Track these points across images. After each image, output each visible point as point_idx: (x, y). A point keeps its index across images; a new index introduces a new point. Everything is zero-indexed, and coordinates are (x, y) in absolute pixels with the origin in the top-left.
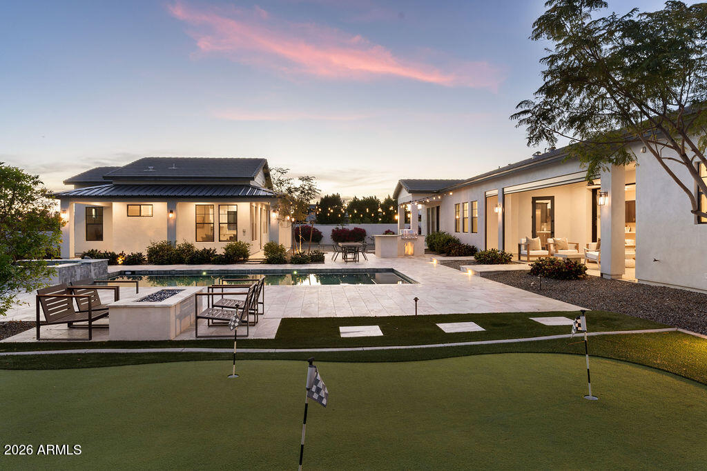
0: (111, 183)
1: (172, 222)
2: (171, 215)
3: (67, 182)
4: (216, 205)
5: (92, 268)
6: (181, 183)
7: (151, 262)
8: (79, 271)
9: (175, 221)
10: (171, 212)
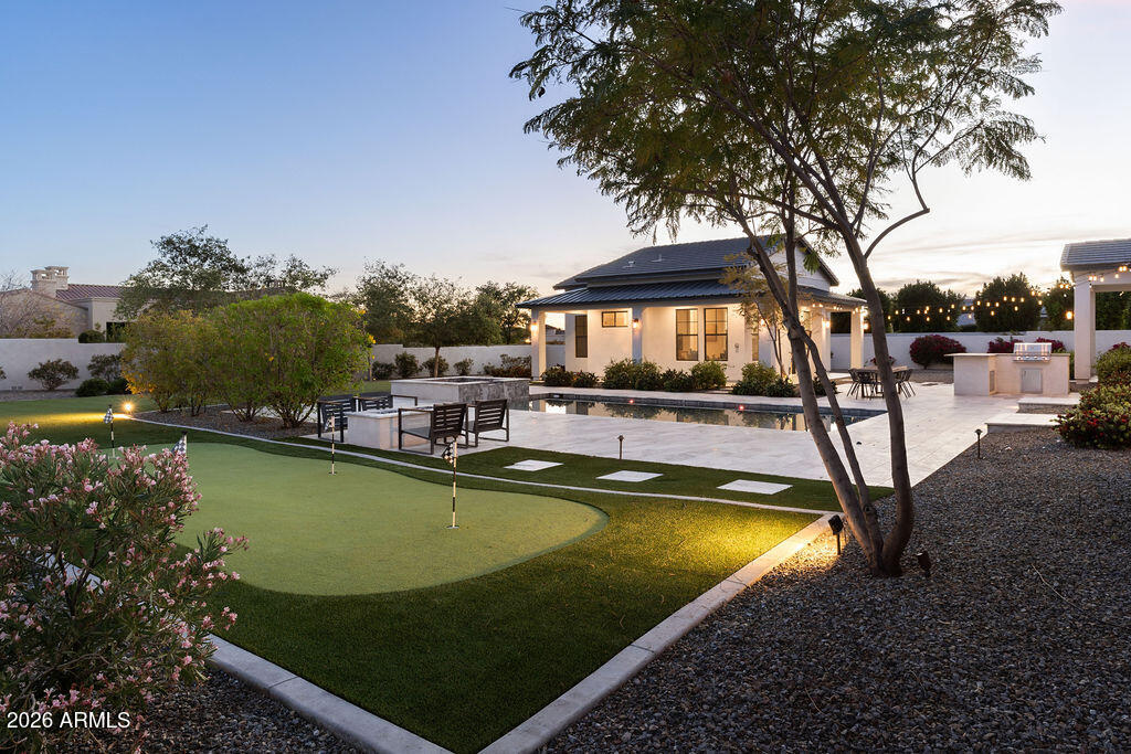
0: (585, 286)
1: (637, 333)
2: (636, 325)
3: (556, 287)
4: (700, 308)
5: (506, 388)
6: (642, 283)
7: (606, 386)
8: (485, 390)
9: (641, 331)
10: (636, 320)
